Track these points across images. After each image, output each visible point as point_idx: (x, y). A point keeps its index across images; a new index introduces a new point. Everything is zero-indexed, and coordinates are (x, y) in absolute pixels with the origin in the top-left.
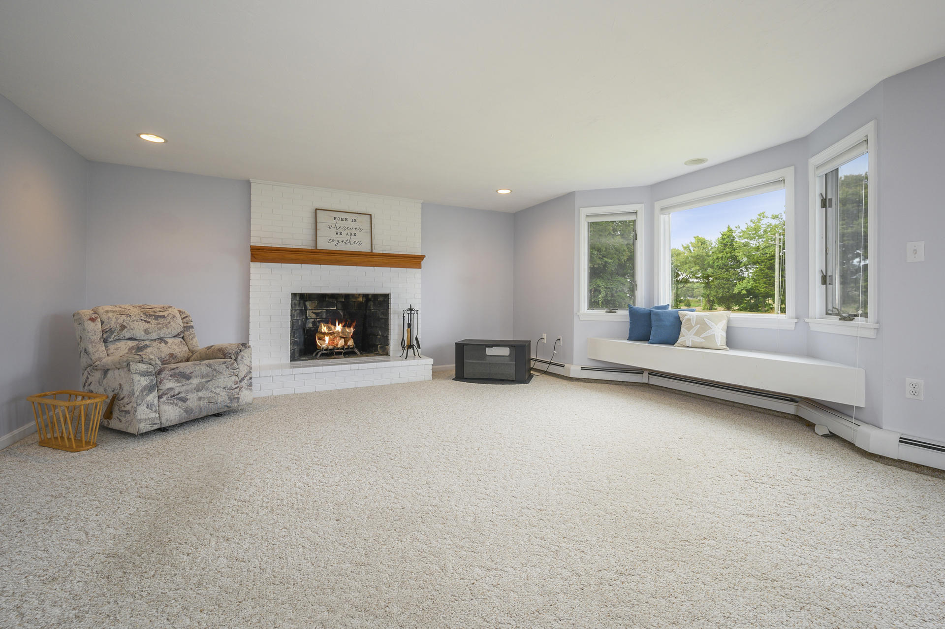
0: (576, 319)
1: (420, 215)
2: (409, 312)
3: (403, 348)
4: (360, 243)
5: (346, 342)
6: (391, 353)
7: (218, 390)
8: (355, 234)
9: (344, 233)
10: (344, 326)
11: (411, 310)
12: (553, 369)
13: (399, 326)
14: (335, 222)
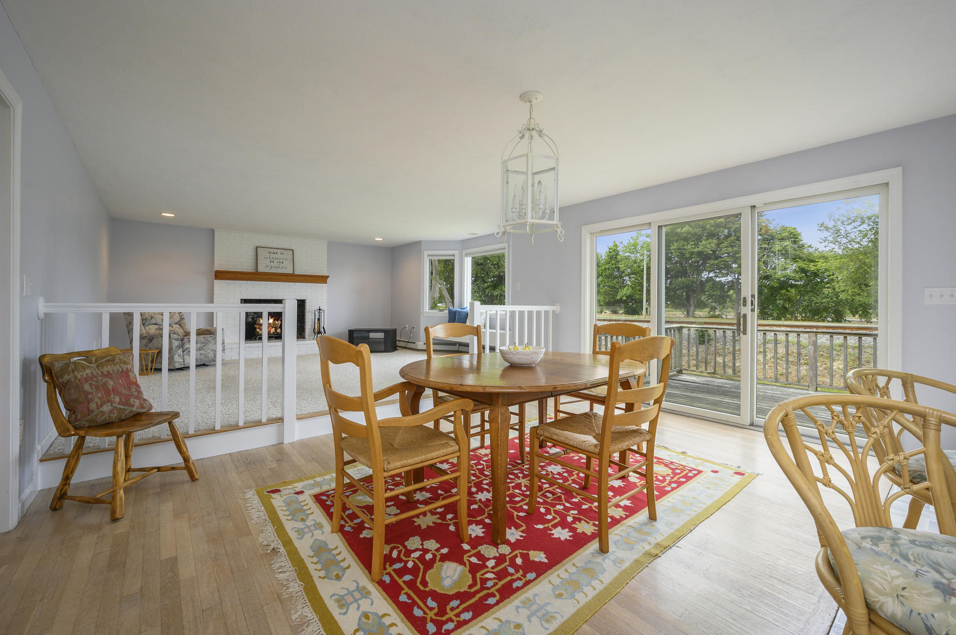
0: (422, 315)
1: (326, 250)
2: (318, 311)
3: (315, 333)
4: (286, 268)
5: (276, 330)
6: (307, 337)
7: (209, 351)
8: (282, 262)
9: (276, 262)
10: (274, 320)
11: (320, 310)
12: (410, 345)
13: (312, 320)
14: (269, 254)
